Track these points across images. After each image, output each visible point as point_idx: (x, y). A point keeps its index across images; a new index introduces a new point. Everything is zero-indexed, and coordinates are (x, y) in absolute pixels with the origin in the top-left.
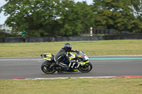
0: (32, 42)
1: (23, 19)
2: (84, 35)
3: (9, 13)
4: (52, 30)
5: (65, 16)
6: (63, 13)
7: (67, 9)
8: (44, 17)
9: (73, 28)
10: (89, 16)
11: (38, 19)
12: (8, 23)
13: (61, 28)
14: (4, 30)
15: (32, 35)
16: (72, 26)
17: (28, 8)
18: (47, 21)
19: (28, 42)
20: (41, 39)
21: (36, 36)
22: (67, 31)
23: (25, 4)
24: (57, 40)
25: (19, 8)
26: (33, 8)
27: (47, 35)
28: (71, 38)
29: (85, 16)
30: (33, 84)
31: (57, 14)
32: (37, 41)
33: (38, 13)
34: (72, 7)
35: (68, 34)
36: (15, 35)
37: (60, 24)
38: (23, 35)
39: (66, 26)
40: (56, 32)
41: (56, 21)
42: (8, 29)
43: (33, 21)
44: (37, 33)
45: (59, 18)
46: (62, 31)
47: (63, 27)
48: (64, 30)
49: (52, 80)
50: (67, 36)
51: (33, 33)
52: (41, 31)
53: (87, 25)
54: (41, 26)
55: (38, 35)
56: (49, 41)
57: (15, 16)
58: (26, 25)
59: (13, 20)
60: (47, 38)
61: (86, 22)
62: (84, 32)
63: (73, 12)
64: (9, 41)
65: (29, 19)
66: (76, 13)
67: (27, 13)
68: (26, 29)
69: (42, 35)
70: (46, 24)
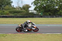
0: (45, 18)
1: (42, 8)
3: (36, 5)
4: (54, 12)
5: (60, 6)
6: (59, 5)
7: (61, 3)
8: (51, 7)
11: (48, 8)
12: (35, 9)
13: (58, 11)
14: (33, 12)
17: (44, 3)
18: (52, 9)
19: (44, 17)
20: (49, 16)
21: (47, 15)
23: (43, 1)
24: (56, 17)
25: (40, 3)
26: (46, 3)
27: (52, 15)
30: (46, 36)
31: (57, 5)
32: (47, 17)
33: (48, 5)
35: (61, 14)
36: (38, 15)
37: (58, 10)
38: (42, 15)
39: (61, 11)
40: (56, 13)
41: (56, 9)
42: (35, 12)
43: (46, 8)
44: (47, 14)
46: (59, 13)
47: (59, 11)
48: (60, 12)
49: (54, 35)
50: (61, 15)
51: (46, 14)
52: (49, 13)
54: (49, 11)
55: (48, 15)
56: (53, 17)
57: (38, 6)
58: (43, 10)
59: (38, 8)
60: (52, 16)
64: (35, 17)
65: (44, 8)
67: (43, 5)
68: (43, 12)
70: (52, 10)
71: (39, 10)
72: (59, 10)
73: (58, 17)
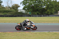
0: (34, 17)
2: (55, 14)
3: (24, 5)
4: (42, 12)
5: (47, 6)
6: (47, 5)
7: (48, 3)
8: (39, 6)
9: (51, 11)
10: (58, 6)
11: (36, 7)
12: (24, 9)
13: (46, 11)
14: (22, 12)
15: (34, 14)
16: (50, 10)
17: (32, 3)
18: (40, 8)
19: (32, 17)
21: (35, 14)
22: (48, 12)
23: (31, 1)
24: (44, 16)
25: (28, 3)
26: (34, 3)
27: (40, 14)
28: (50, 15)
29: (56, 6)
31: (44, 5)
32: (36, 16)
33: (36, 5)
34: (51, 2)
35: (49, 14)
36: (26, 14)
38: (30, 14)
39: (48, 10)
40: (44, 13)
41: (44, 8)
42: (24, 11)
44: (36, 13)
45: (45, 7)
46: (46, 12)
47: (47, 11)
48: (47, 12)
49: (42, 33)
50: (48, 15)
52: (37, 12)
53: (56, 10)
54: (37, 10)
55: (36, 14)
56: (41, 17)
57: (27, 6)
58: (31, 10)
59: (26, 7)
60: (40, 15)
61: (56, 9)
62: (55, 13)
63: (51, 4)
64: (24, 16)
65: (33, 7)
66: (52, 5)
67: (32, 5)
68: (31, 11)
69: (38, 14)
70: (40, 10)
71: (28, 9)
72: (47, 9)
73: (46, 16)
